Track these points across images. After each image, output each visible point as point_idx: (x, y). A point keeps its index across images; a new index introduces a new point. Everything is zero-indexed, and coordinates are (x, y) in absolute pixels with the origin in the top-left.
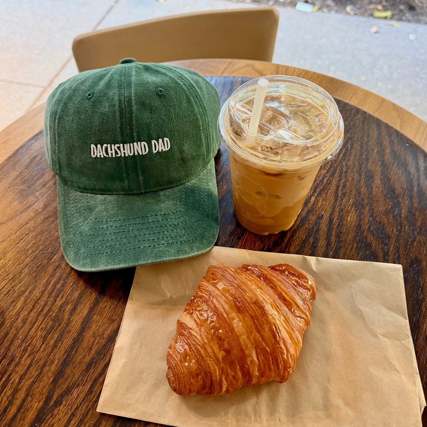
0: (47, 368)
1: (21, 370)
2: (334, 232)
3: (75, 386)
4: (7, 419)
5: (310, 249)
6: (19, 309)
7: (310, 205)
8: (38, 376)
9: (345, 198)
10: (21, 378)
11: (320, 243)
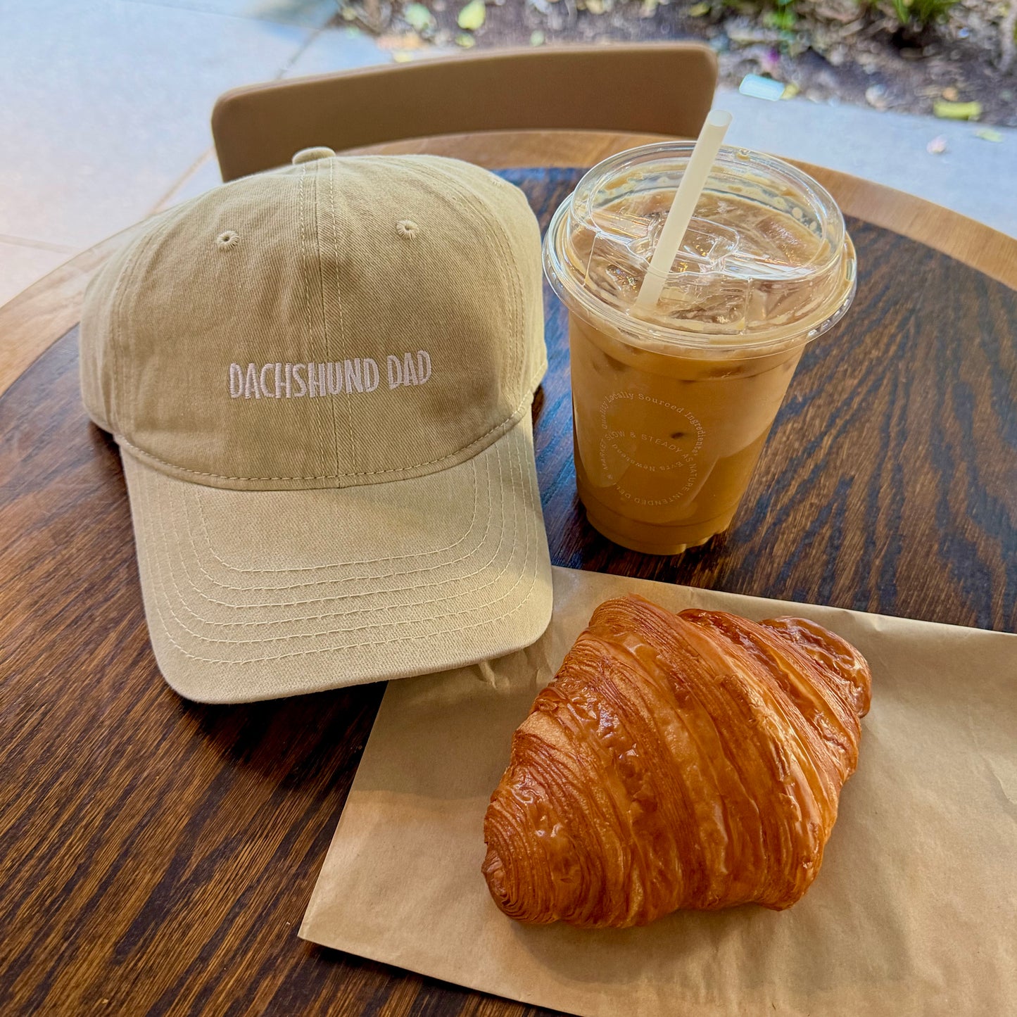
0: (173, 795)
1: (109, 797)
2: (882, 517)
3: (245, 839)
4: (74, 906)
5: (824, 552)
6: (103, 659)
7: (821, 454)
8: (151, 812)
9: (907, 442)
10: (109, 816)
11: (849, 538)
